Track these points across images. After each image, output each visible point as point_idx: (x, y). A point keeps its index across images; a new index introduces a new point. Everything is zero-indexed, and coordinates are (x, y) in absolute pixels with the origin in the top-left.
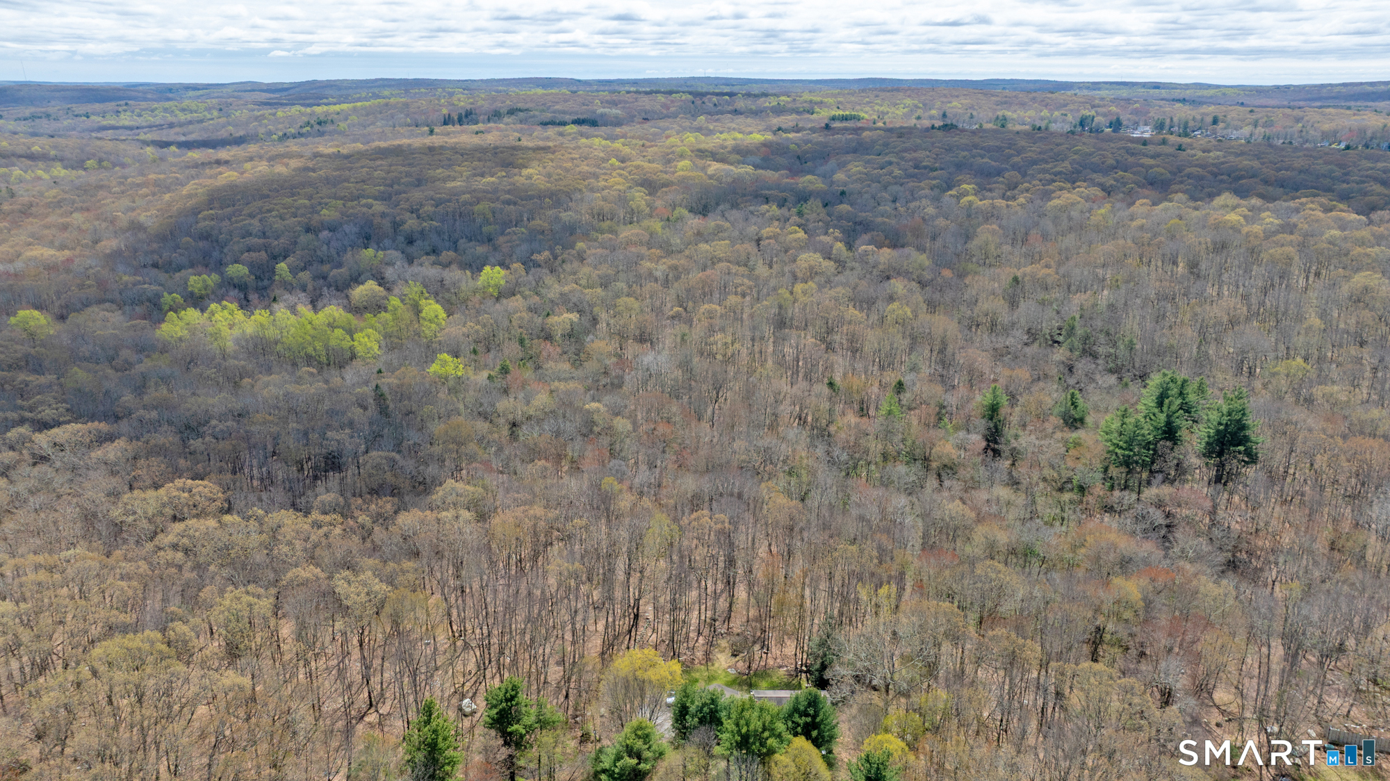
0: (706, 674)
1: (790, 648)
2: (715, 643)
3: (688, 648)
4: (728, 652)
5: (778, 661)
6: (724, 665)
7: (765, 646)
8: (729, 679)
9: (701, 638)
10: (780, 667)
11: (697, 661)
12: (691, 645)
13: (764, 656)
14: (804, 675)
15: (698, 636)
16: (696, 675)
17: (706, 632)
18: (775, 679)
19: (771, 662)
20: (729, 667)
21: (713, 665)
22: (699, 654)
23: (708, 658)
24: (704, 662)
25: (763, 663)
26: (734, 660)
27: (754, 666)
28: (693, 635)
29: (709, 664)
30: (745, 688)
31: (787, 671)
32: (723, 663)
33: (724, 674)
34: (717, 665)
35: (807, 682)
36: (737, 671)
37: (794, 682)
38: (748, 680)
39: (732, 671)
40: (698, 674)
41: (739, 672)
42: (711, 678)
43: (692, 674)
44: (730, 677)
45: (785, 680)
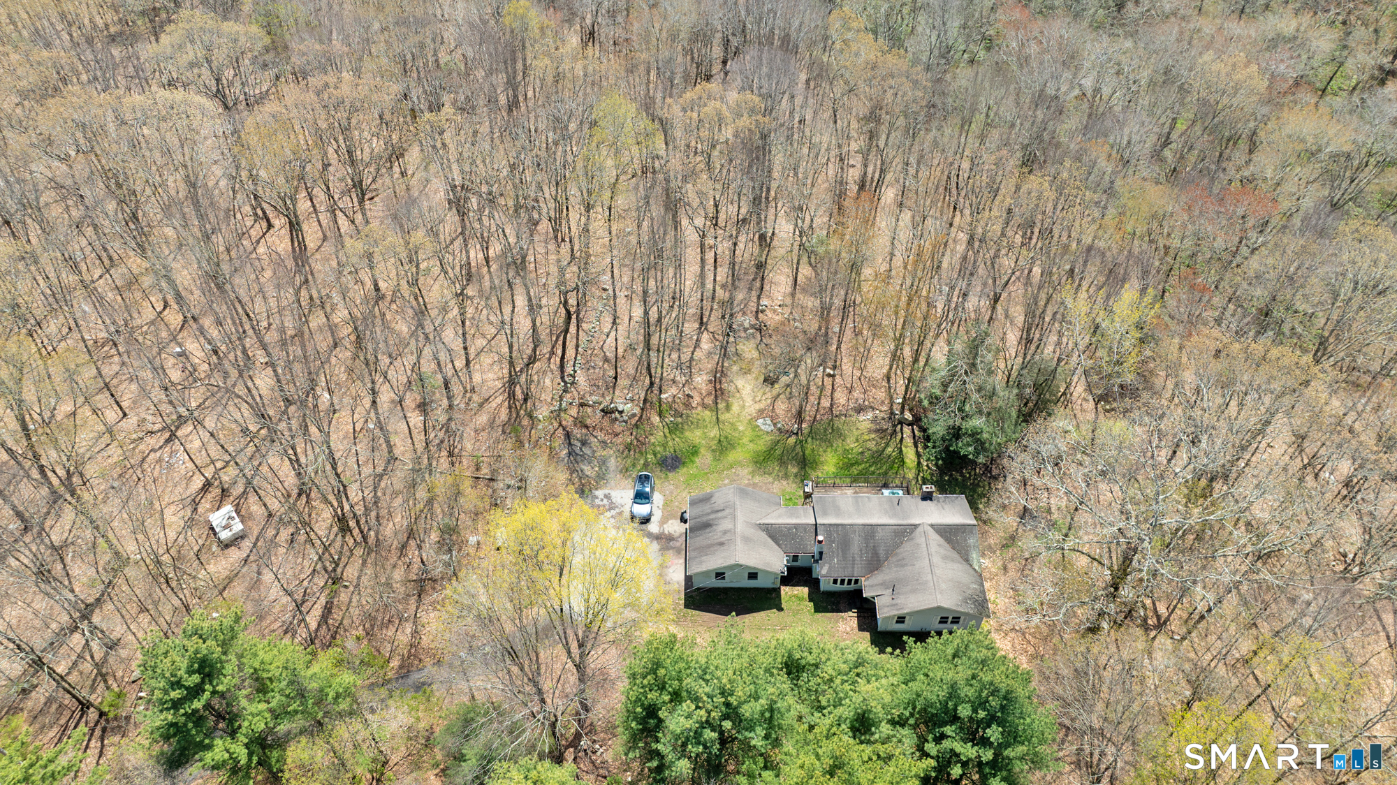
0: (714, 433)
1: (879, 364)
2: (731, 349)
3: (679, 366)
4: (758, 371)
5: (856, 394)
6: (752, 408)
7: (831, 364)
8: (762, 445)
9: (705, 336)
10: (860, 410)
11: (696, 400)
12: (685, 358)
13: (828, 381)
14: (907, 430)
15: (700, 332)
16: (695, 436)
17: (714, 324)
18: (851, 444)
19: (841, 398)
20: (761, 412)
21: (728, 408)
22: (701, 380)
23: (719, 392)
24: (709, 401)
25: (826, 403)
26: (769, 393)
27: (810, 410)
28: (690, 327)
29: (721, 405)
30: (793, 469)
31: (874, 420)
32: (749, 402)
33: (749, 433)
34: (735, 408)
35: (913, 449)
36: (775, 425)
37: (889, 449)
38: (798, 449)
39: (765, 425)
40: (698, 433)
41: (779, 429)
42: (725, 443)
43: (687, 434)
44: (761, 442)
45: (872, 445)
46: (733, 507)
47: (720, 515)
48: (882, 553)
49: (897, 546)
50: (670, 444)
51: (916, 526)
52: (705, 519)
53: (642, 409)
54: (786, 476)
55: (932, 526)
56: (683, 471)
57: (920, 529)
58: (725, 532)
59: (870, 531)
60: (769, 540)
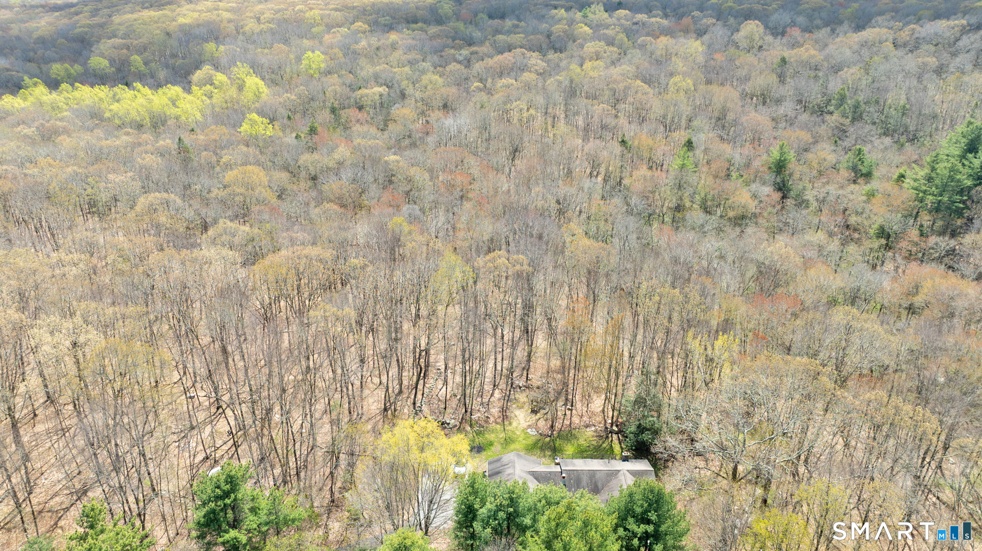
0: (502, 435)
1: (598, 403)
2: (512, 397)
3: (482, 404)
4: (527, 408)
5: (585, 419)
6: (524, 424)
7: (570, 403)
8: (530, 441)
9: (497, 391)
10: (587, 426)
11: (492, 419)
12: (485, 400)
13: (568, 412)
14: (615, 436)
15: (494, 390)
16: (491, 437)
17: (502, 385)
18: (582, 441)
19: (576, 420)
20: (529, 426)
21: (510, 424)
22: (495, 411)
23: (505, 415)
24: (500, 420)
25: (567, 422)
26: (535, 417)
27: (558, 425)
28: (488, 387)
29: (506, 423)
30: (548, 453)
31: (596, 431)
32: (522, 421)
33: (523, 436)
34: (514, 424)
35: (619, 445)
36: (538, 432)
37: (604, 445)
38: (552, 443)
39: (532, 432)
40: (493, 435)
41: (540, 434)
42: (509, 440)
43: (487, 436)
44: (530, 440)
45: (594, 443)
46: (514, 462)
47: (506, 467)
48: (600, 486)
49: (609, 482)
50: (477, 440)
51: (619, 471)
52: (497, 470)
53: (461, 423)
54: (545, 456)
55: (628, 471)
56: (484, 453)
57: (621, 472)
58: (509, 475)
59: (592, 473)
60: (535, 480)
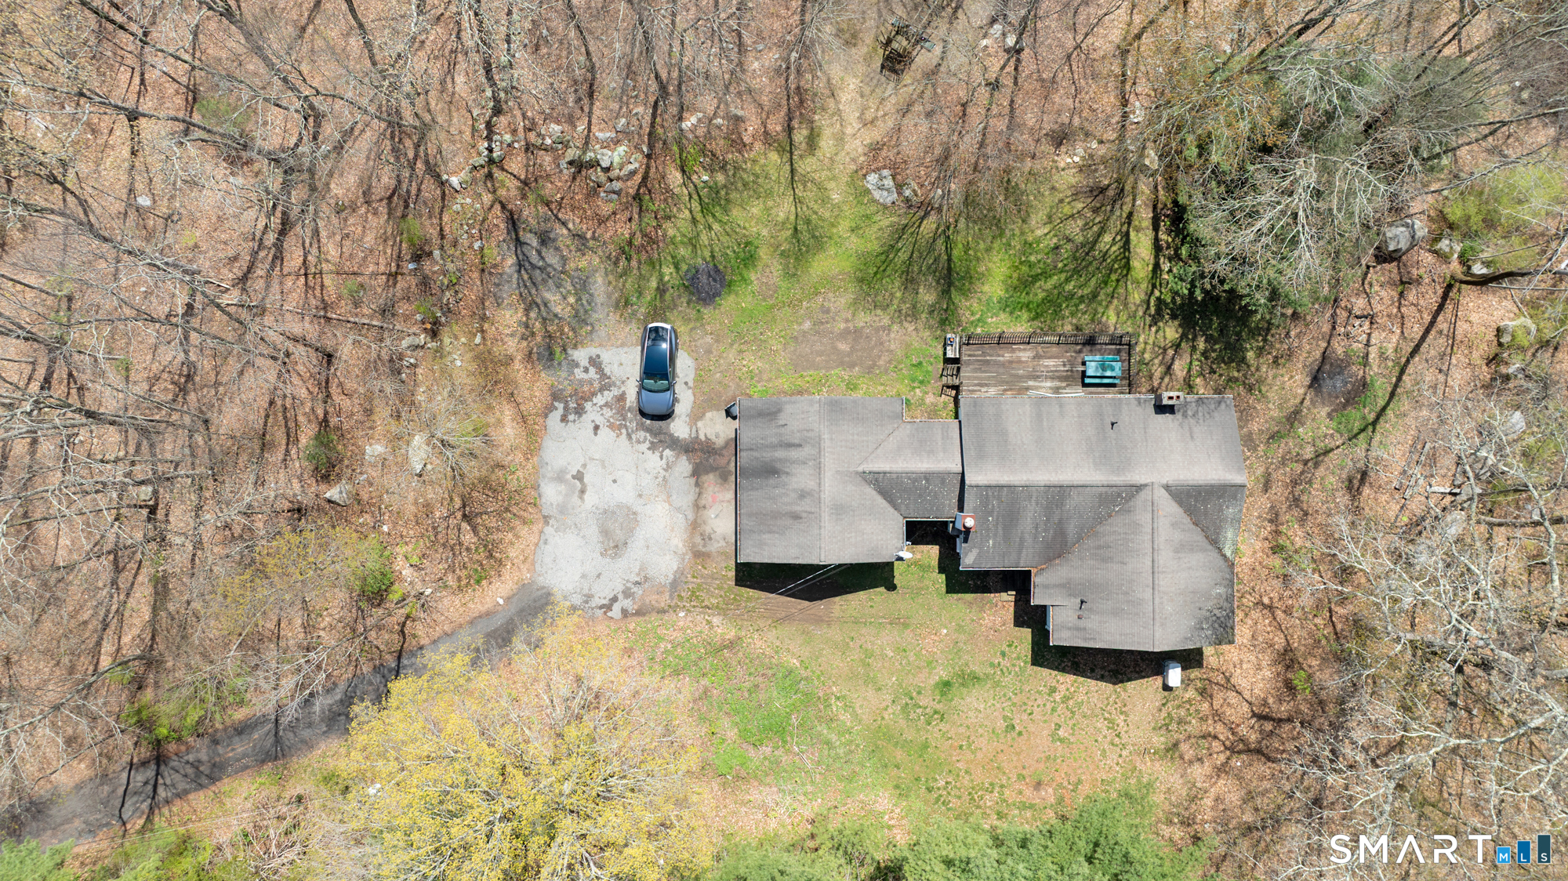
0: (784, 210)
5: (1058, 99)
6: (857, 144)
8: (871, 241)
10: (1060, 138)
11: (751, 128)
16: (749, 218)
18: (1038, 227)
19: (1028, 110)
20: (874, 154)
21: (812, 142)
22: (761, 72)
24: (777, 125)
25: (998, 128)
26: (893, 99)
27: (967, 147)
29: (800, 136)
30: (927, 297)
32: (853, 125)
33: (850, 211)
34: (826, 144)
35: (1150, 233)
36: (899, 187)
37: (1107, 238)
38: (940, 244)
39: (880, 187)
40: (756, 209)
41: (907, 200)
42: (805, 236)
43: (736, 212)
44: (872, 232)
45: (1074, 229)
46: (818, 443)
47: (794, 454)
49: (1100, 520)
50: (704, 239)
51: (1139, 488)
53: (649, 156)
54: (914, 314)
55: (1167, 487)
56: (728, 302)
57: (1144, 495)
58: (803, 495)
59: (1058, 494)
60: (880, 501)
